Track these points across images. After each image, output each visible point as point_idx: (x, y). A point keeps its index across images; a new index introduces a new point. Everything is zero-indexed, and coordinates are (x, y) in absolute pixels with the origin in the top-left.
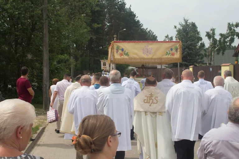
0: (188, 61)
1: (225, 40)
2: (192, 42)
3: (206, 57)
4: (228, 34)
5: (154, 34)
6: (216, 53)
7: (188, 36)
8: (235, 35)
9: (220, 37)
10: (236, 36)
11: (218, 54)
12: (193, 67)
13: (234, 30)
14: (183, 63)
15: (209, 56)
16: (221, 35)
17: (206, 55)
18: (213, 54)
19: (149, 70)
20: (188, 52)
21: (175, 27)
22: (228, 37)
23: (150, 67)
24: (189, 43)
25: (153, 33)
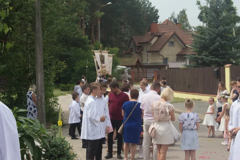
2: (226, 27)
5: (153, 6)
7: (220, 18)
12: (230, 66)
14: (214, 59)
19: (148, 70)
20: (221, 43)
21: (199, 3)
23: (149, 64)
24: (221, 28)
25: (151, 3)
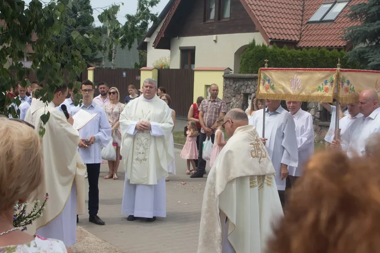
1: (134, 26)
4: (138, 15)
6: (120, 45)
8: (148, 17)
9: (127, 20)
10: (150, 20)
11: (123, 47)
12: (94, 69)
13: (148, 10)
15: (105, 49)
16: (129, 17)
17: (100, 48)
18: (115, 48)
22: (138, 21)
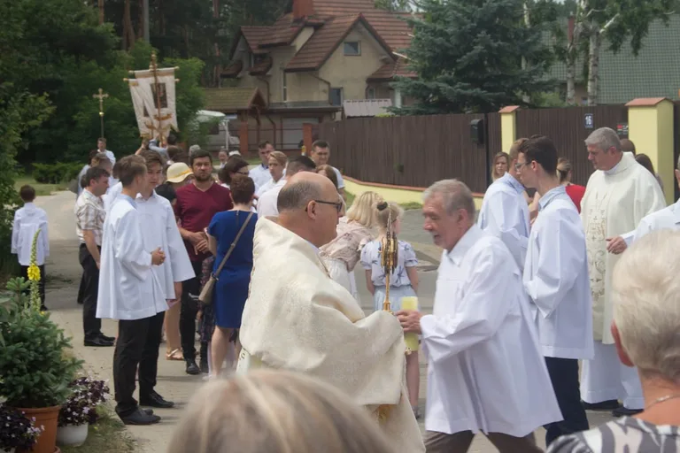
0: (486, 85)
3: (562, 59)
6: (606, 44)
11: (615, 47)
12: (516, 111)
14: (469, 92)
15: (574, 55)
17: (561, 53)
18: (595, 50)
19: (287, 122)
20: (488, 47)
23: (290, 107)
